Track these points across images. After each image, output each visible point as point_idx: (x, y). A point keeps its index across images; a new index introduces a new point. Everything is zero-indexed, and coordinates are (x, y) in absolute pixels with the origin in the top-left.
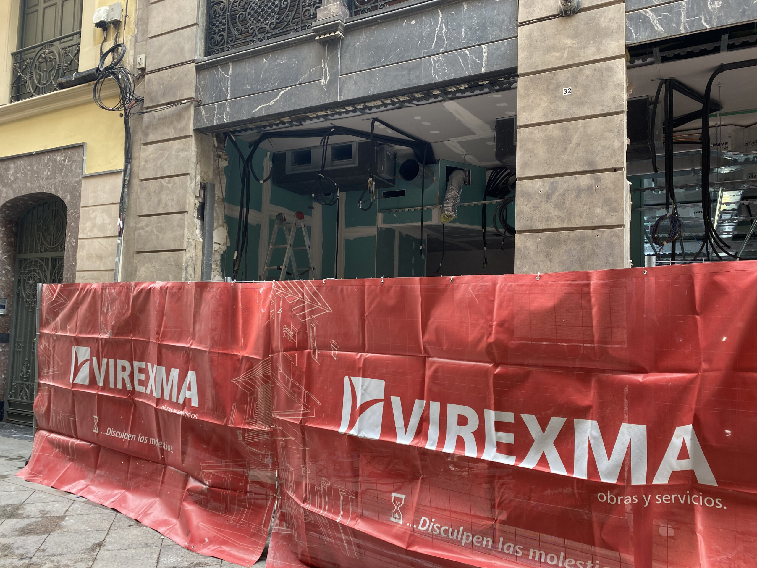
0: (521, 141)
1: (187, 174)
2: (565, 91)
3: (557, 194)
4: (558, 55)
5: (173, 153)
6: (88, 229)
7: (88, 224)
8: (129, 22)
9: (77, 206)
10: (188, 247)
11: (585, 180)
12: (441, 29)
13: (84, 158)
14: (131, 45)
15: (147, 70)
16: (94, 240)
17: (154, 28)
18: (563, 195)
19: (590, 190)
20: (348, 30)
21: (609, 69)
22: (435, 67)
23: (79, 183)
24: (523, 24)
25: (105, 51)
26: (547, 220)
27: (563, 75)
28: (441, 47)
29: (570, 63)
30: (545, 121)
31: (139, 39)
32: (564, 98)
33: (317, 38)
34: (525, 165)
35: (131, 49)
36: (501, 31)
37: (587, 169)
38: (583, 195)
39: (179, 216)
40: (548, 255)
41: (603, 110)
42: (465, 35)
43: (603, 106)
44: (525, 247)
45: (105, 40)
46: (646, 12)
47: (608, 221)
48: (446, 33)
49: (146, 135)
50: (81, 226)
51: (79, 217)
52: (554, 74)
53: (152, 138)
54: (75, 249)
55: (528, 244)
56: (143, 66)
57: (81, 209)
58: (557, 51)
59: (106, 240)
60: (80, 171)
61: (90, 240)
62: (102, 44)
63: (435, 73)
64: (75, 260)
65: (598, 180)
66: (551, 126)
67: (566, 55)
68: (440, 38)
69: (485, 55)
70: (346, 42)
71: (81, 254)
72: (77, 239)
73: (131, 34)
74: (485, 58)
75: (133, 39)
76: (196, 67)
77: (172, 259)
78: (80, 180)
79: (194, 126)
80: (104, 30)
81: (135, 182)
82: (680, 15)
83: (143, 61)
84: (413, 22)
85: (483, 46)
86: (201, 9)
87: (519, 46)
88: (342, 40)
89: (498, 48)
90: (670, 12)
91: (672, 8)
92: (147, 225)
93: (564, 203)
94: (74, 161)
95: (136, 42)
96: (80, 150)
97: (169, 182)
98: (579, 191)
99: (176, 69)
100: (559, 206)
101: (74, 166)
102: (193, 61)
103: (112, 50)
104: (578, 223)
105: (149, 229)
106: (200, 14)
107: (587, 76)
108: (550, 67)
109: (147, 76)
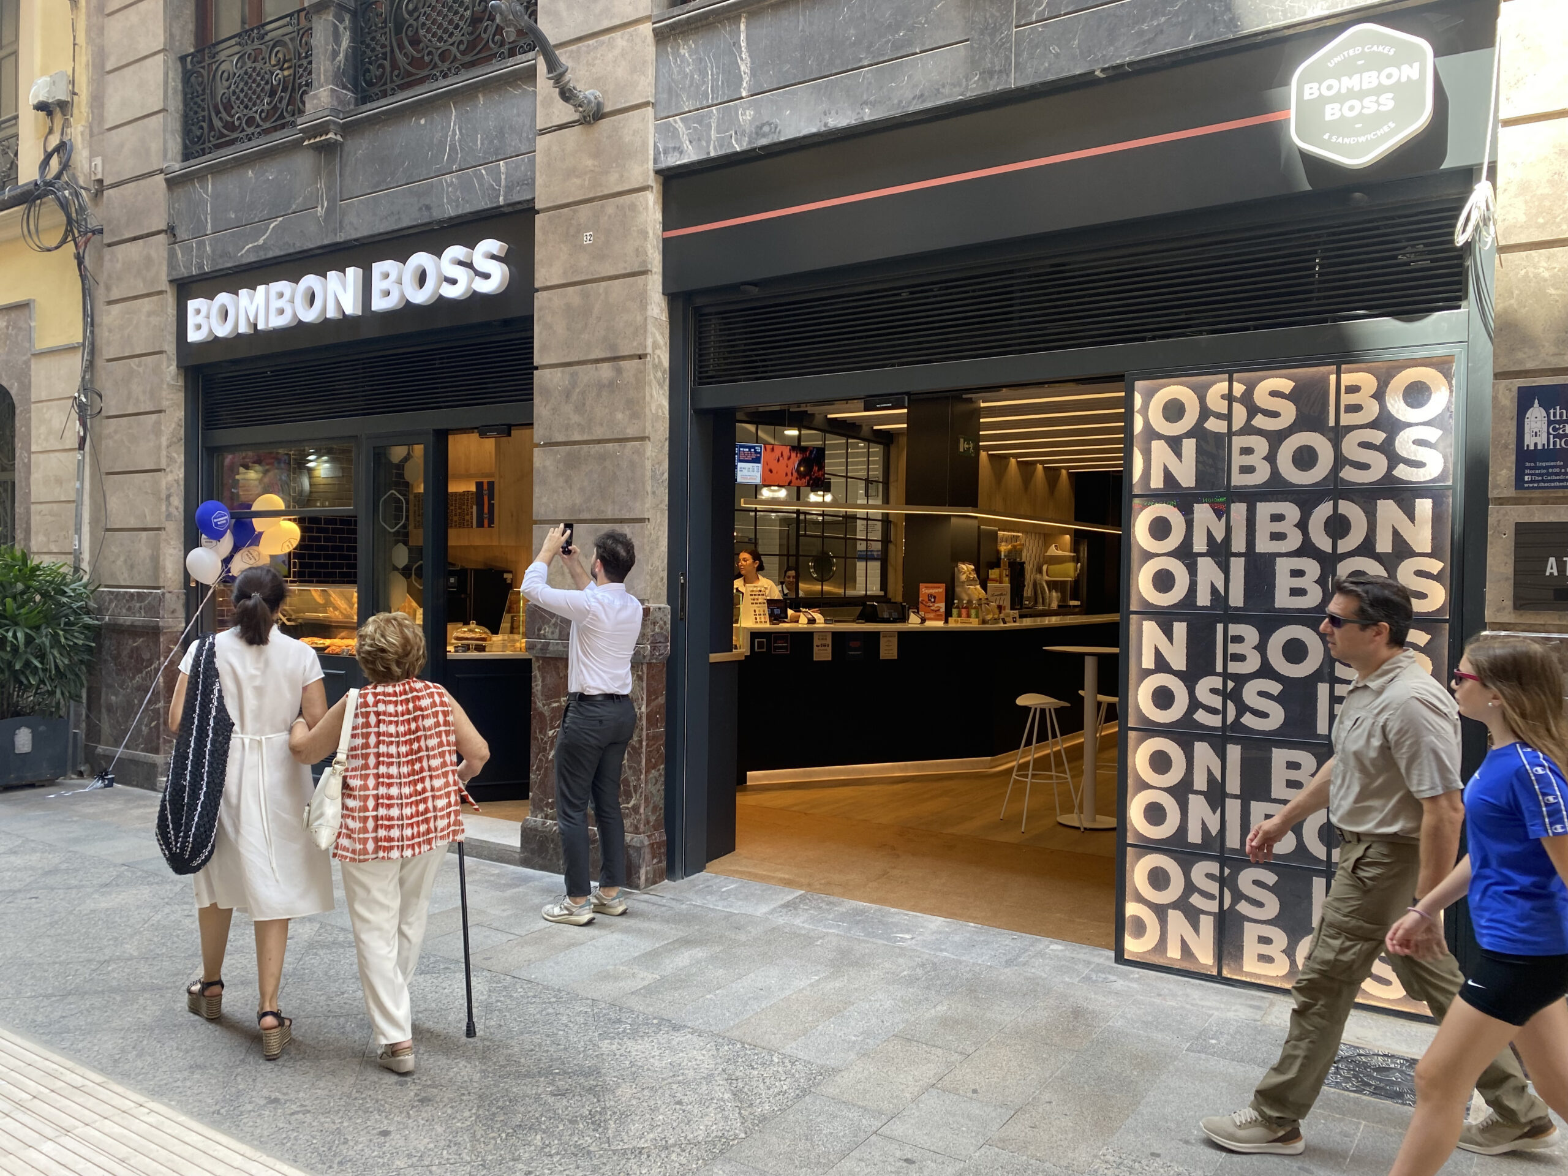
0: (540, 309)
1: (161, 352)
2: (587, 238)
3: (577, 390)
4: (578, 181)
5: (143, 318)
6: (42, 437)
7: (43, 429)
8: (79, 102)
9: (28, 401)
10: (168, 465)
11: (606, 371)
12: (454, 134)
13: (32, 324)
14: (83, 140)
15: (105, 183)
16: (52, 455)
17: (113, 114)
18: (583, 393)
19: (611, 386)
20: (347, 129)
21: (633, 207)
22: (447, 193)
23: (27, 363)
24: (543, 132)
25: (49, 150)
26: (567, 429)
27: (584, 211)
28: (454, 162)
29: (591, 195)
30: (564, 281)
31: (96, 130)
32: (583, 248)
33: (306, 143)
34: (544, 348)
35: (84, 148)
36: (520, 141)
37: (608, 355)
38: (604, 393)
39: (154, 417)
40: (568, 480)
41: (625, 268)
42: (482, 144)
43: (625, 262)
44: (544, 467)
45: (51, 131)
46: (676, 122)
47: (630, 432)
48: (460, 141)
49: (108, 288)
50: (33, 432)
51: (30, 418)
52: (575, 211)
53: (115, 294)
54: (28, 466)
55: (548, 463)
56: (99, 177)
57: (33, 406)
58: (578, 177)
59: (65, 454)
60: (27, 345)
61: (45, 455)
62: (46, 138)
63: (448, 203)
64: (28, 485)
65: (619, 371)
66: (571, 289)
67: (587, 183)
68: (453, 148)
69: (503, 177)
70: (346, 149)
71: (36, 476)
72: (30, 453)
73: (83, 123)
74: (503, 183)
75: (87, 131)
76: (167, 180)
77: (147, 484)
78: (29, 360)
79: (168, 275)
80: (48, 115)
81: (100, 363)
82: (709, 126)
83: (100, 169)
84: (423, 122)
85: (501, 163)
86: (172, 84)
87: (537, 167)
88: (342, 144)
89: (517, 167)
90: (700, 122)
91: (702, 116)
92: (116, 432)
93: (584, 404)
94: (20, 329)
95: (91, 135)
96: (26, 312)
97: (139, 366)
98: (600, 386)
99: (142, 182)
100: (579, 409)
101: (20, 338)
102: (161, 171)
103: (57, 149)
104: (599, 433)
105: (117, 437)
106: (170, 92)
107: (610, 216)
108: (570, 200)
109: (105, 193)
